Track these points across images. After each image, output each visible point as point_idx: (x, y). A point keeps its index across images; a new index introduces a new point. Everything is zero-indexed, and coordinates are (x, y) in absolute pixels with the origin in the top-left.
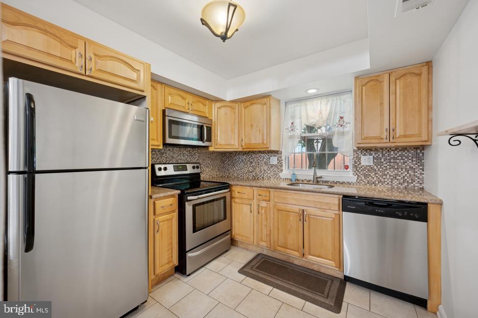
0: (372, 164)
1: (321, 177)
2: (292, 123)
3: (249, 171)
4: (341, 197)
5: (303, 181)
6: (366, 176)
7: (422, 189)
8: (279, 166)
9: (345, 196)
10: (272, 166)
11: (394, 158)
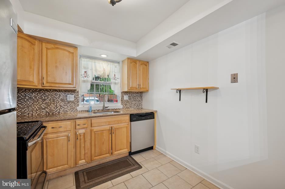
0: (128, 99)
1: (107, 107)
2: (85, 72)
3: (40, 108)
4: (129, 115)
5: (94, 111)
6: (126, 105)
7: (142, 108)
8: (76, 102)
9: (131, 115)
10: (69, 102)
11: (135, 97)
